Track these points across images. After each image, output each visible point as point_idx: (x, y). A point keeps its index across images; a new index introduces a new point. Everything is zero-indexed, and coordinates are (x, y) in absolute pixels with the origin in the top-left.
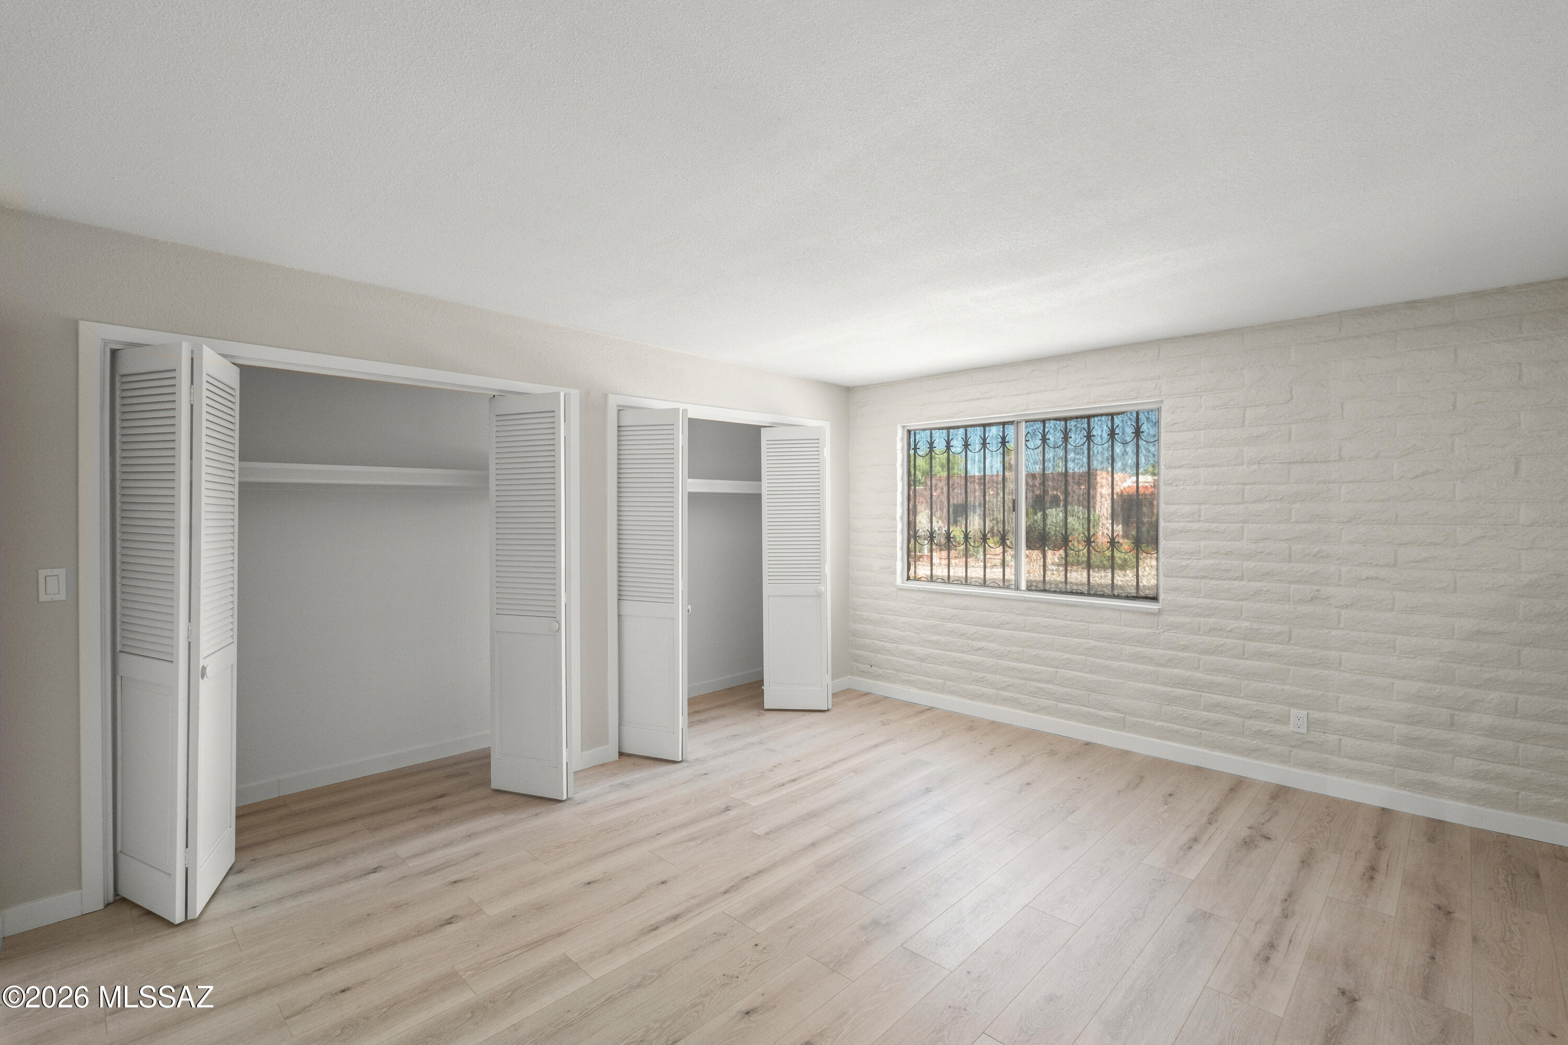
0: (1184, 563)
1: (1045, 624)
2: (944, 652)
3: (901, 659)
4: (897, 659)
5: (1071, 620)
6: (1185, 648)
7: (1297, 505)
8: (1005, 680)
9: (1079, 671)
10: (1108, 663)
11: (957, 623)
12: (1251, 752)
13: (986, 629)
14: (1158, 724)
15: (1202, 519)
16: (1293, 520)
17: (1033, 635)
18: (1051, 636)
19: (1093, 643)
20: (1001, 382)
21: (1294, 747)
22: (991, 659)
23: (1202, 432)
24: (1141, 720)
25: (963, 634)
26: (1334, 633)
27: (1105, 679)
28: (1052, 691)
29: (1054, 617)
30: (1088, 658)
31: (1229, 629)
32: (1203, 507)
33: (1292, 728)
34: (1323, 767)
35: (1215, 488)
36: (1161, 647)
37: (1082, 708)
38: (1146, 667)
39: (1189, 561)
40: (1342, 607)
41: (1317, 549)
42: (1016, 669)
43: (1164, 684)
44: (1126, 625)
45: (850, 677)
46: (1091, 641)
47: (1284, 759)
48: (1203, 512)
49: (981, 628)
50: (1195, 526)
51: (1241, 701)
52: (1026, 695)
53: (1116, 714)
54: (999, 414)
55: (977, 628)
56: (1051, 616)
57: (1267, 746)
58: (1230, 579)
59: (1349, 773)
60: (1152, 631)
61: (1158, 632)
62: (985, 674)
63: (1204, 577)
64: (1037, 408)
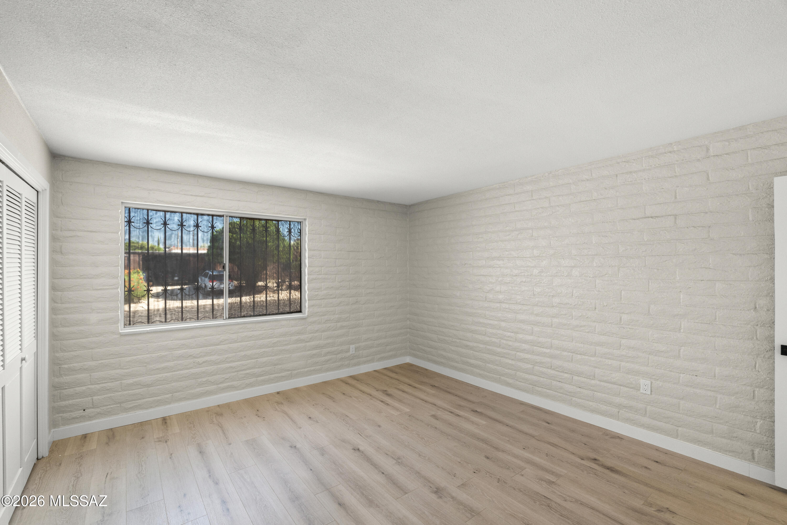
0: (316, 293)
1: (251, 336)
2: (172, 373)
3: (125, 392)
4: (120, 393)
5: (265, 330)
6: (317, 331)
7: (351, 267)
8: (223, 376)
9: (269, 357)
10: (284, 348)
11: (185, 349)
12: (338, 368)
13: (209, 348)
14: (306, 370)
15: (322, 273)
16: (350, 273)
17: (242, 343)
18: (254, 341)
19: (276, 340)
21: (351, 360)
22: (212, 367)
23: (322, 235)
24: (299, 371)
25: (190, 356)
26: (361, 314)
27: (282, 356)
28: (255, 373)
29: (255, 331)
30: (274, 348)
31: (332, 319)
32: (323, 268)
33: (351, 353)
34: (358, 364)
35: (327, 260)
36: (307, 333)
37: (270, 376)
38: (301, 344)
39: (318, 292)
40: (363, 304)
41: (357, 284)
42: (231, 367)
43: (309, 350)
44: (292, 327)
45: (54, 430)
46: (275, 339)
47: (348, 366)
48: (323, 270)
49: (205, 348)
50: (320, 276)
51: (336, 348)
52: (238, 381)
53: (287, 373)
54: (218, 209)
55: (201, 349)
56: (254, 330)
57: (343, 363)
58: (332, 298)
59: (365, 362)
60: (303, 326)
61: (306, 326)
62: (208, 378)
63: (323, 299)
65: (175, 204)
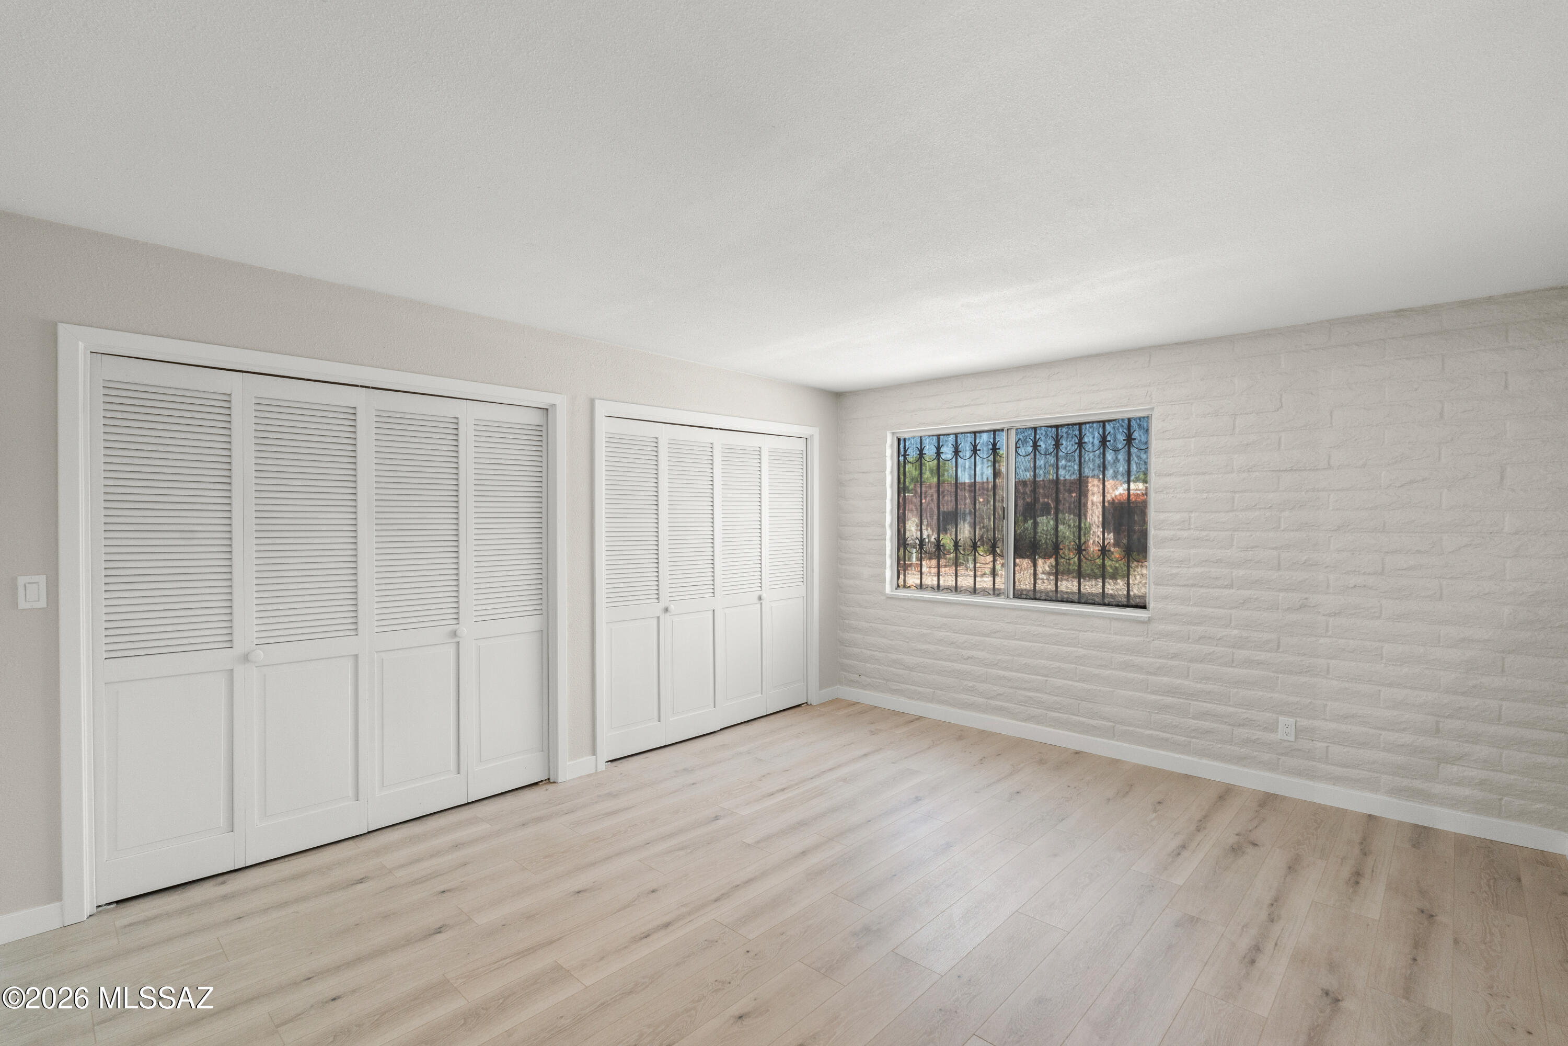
0: (1174, 571)
1: (1035, 633)
2: (933, 661)
3: (890, 668)
4: (885, 668)
5: (1061, 629)
6: (1175, 656)
7: (1286, 513)
8: (995, 689)
9: (1069, 680)
10: (1097, 671)
11: (947, 632)
12: (1240, 760)
13: (977, 638)
14: (1148, 732)
15: (1192, 527)
16: (1282, 528)
17: (1023, 643)
18: (1042, 645)
19: (1082, 652)
20: (992, 388)
21: (1282, 754)
22: (981, 668)
23: (1193, 440)
24: (1131, 729)
25: (952, 643)
26: (1322, 640)
27: (1095, 687)
28: (1042, 700)
29: (1043, 626)
30: (1078, 667)
31: (1218, 637)
32: (1193, 515)
33: (1280, 735)
34: (1311, 775)
35: (1205, 496)
36: (1151, 655)
37: (1071, 716)
38: (1136, 675)
39: (1180, 569)
40: (1329, 615)
41: (1305, 558)
42: (1005, 678)
43: (1153, 693)
44: (1116, 634)
45: (838, 686)
46: (1080, 650)
47: (1272, 767)
48: (1193, 520)
49: (971, 637)
50: (1185, 534)
51: (1231, 709)
52: (1015, 704)
53: (1105, 723)
54: (989, 420)
55: (966, 636)
56: (1041, 624)
57: (1255, 754)
58: (1219, 587)
59: (1336, 780)
60: (1141, 639)
61: (1148, 640)
62: (975, 683)
63: (1192, 586)
64: (1028, 415)
65: (937, 424)
